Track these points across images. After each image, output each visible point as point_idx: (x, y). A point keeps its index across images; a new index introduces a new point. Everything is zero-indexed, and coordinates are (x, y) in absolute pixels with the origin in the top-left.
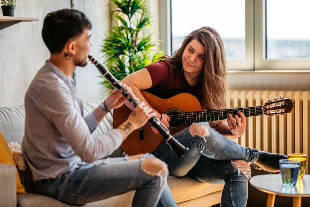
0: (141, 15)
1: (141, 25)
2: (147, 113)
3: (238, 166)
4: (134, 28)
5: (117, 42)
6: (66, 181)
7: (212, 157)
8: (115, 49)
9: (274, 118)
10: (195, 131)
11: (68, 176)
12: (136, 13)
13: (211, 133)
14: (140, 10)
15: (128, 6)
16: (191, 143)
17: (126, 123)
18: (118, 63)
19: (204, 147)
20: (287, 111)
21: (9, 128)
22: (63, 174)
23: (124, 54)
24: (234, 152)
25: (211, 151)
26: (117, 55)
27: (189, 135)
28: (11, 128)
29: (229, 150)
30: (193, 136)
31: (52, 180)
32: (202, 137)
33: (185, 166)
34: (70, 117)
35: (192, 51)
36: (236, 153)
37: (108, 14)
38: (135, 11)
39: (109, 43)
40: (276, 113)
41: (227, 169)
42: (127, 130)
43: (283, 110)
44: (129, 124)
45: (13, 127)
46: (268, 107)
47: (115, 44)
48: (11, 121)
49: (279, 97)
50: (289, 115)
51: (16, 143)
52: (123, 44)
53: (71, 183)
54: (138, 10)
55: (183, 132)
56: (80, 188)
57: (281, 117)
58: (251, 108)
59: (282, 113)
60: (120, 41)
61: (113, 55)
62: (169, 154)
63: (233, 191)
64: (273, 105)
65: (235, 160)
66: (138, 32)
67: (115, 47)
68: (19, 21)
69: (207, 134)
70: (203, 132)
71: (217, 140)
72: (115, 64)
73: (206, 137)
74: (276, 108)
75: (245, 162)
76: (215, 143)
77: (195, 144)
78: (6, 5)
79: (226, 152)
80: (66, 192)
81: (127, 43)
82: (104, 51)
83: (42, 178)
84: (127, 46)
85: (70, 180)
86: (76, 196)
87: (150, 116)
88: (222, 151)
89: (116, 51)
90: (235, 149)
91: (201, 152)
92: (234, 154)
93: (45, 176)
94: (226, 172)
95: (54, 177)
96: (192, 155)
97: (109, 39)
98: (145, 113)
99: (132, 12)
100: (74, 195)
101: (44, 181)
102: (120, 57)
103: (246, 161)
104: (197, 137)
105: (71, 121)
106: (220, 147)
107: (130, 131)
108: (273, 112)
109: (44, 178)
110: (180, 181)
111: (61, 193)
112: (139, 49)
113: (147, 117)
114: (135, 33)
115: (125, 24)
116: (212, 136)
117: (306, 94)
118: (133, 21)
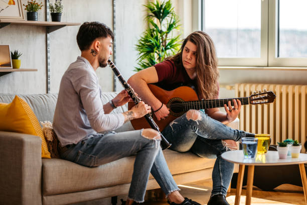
0: (170, 19)
1: (170, 27)
3: (227, 144)
4: (164, 29)
5: (148, 42)
6: (85, 145)
7: (206, 137)
8: (146, 48)
10: (190, 116)
11: (86, 142)
12: (166, 17)
13: (203, 117)
14: (170, 15)
15: (160, 12)
16: (187, 125)
17: (129, 111)
19: (197, 129)
20: (269, 102)
21: (46, 110)
22: (82, 141)
23: (154, 52)
24: (224, 133)
25: (203, 132)
26: (148, 53)
27: (185, 119)
28: (48, 110)
29: (219, 131)
30: (189, 120)
31: (74, 145)
32: (196, 120)
33: (185, 143)
35: (188, 51)
36: (225, 134)
38: (166, 16)
39: (143, 43)
40: (261, 103)
41: (218, 147)
43: (267, 101)
45: (49, 110)
46: (253, 98)
47: (147, 43)
48: (48, 105)
49: (263, 90)
50: (272, 105)
51: (49, 122)
52: (153, 44)
53: (88, 147)
54: (168, 15)
55: (181, 117)
56: (95, 150)
57: (266, 106)
59: (265, 103)
60: (151, 41)
62: (171, 134)
63: (221, 164)
64: (258, 97)
65: (224, 139)
66: (167, 33)
67: (146, 46)
68: (65, 25)
69: (200, 118)
70: (196, 117)
71: (208, 123)
73: (198, 121)
74: (260, 99)
75: (233, 141)
76: (206, 125)
77: (190, 126)
78: (55, 12)
79: (216, 133)
80: (84, 154)
81: (156, 43)
83: (67, 144)
84: (156, 45)
85: (88, 145)
86: (91, 156)
88: (213, 132)
89: (147, 50)
90: (224, 131)
91: (196, 132)
92: (223, 134)
93: (69, 142)
94: (218, 149)
95: (76, 143)
96: (190, 135)
97: (143, 39)
99: (163, 18)
100: (90, 156)
101: (68, 146)
102: (152, 54)
103: (235, 141)
104: (191, 121)
106: (211, 129)
108: (258, 102)
109: (69, 144)
110: (181, 155)
111: (80, 155)
112: (166, 48)
114: (165, 34)
115: (156, 26)
116: (204, 120)
117: (303, 87)
118: (164, 25)
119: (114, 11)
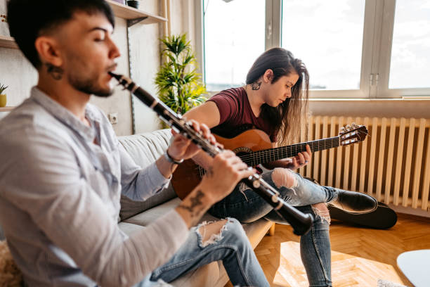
0: (186, 54)
1: (187, 61)
2: (235, 168)
3: (319, 211)
4: (181, 64)
5: (167, 75)
7: (295, 205)
9: (348, 149)
10: (281, 180)
12: (182, 52)
14: (185, 50)
15: (176, 45)
17: (193, 194)
18: (168, 94)
19: (289, 199)
20: (360, 140)
23: (173, 85)
25: (295, 202)
26: (167, 86)
30: (279, 188)
32: (291, 188)
34: (61, 205)
37: (158, 55)
39: (161, 76)
40: (350, 143)
42: (196, 209)
43: (357, 139)
44: (201, 194)
52: (173, 77)
57: (356, 146)
58: (334, 139)
59: (356, 142)
60: (170, 75)
61: (164, 87)
64: (348, 136)
66: (184, 67)
69: (296, 184)
70: (292, 183)
71: (305, 188)
72: (166, 94)
74: (351, 138)
75: (323, 204)
81: (176, 76)
82: (157, 83)
84: (177, 78)
87: (241, 175)
89: (167, 83)
98: (230, 169)
99: (179, 52)
102: (170, 87)
104: (284, 189)
105: (63, 215)
106: (308, 196)
107: (202, 209)
108: (347, 142)
112: (187, 81)
113: (235, 175)
114: (182, 68)
115: (174, 60)
116: (300, 186)
118: (180, 59)
119: (128, 45)
